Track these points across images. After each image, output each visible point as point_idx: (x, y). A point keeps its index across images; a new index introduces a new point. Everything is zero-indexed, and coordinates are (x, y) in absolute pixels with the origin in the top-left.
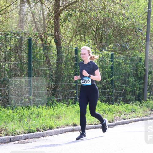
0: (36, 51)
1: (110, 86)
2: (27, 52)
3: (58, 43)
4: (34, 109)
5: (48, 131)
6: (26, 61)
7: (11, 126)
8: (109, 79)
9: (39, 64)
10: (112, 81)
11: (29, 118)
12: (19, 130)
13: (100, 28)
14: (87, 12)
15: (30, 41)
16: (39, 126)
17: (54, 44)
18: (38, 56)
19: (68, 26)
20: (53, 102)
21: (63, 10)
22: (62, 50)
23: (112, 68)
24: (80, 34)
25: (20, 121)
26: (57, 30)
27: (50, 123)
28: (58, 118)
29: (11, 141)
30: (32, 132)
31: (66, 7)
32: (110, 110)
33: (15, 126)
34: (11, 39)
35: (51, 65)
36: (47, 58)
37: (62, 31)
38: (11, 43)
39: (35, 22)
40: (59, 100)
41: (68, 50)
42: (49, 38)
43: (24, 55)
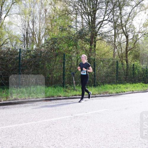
0: (119, 65)
1: (146, 77)
2: (116, 65)
3: (127, 62)
4: (118, 85)
5: (123, 93)
6: (116, 68)
7: (111, 91)
8: (146, 75)
9: (120, 69)
10: (146, 76)
11: (117, 88)
12: (113, 92)
13: (142, 57)
14: (137, 51)
15: (117, 62)
16: (120, 91)
17: (125, 63)
18: (120, 67)
19: (130, 56)
20: (125, 83)
21: (129, 51)
22: (128, 65)
23: (146, 71)
24: (135, 59)
25: (114, 89)
26: (127, 58)
27: (124, 90)
28: (127, 88)
29: (111, 96)
30: (118, 93)
31: (130, 50)
32: (146, 86)
33: (112, 91)
34: (111, 61)
35: (124, 70)
36: (123, 67)
37: (128, 58)
38: (111, 62)
39: (119, 55)
40: (127, 82)
41: (131, 65)
42: (124, 60)
43: (115, 66)
